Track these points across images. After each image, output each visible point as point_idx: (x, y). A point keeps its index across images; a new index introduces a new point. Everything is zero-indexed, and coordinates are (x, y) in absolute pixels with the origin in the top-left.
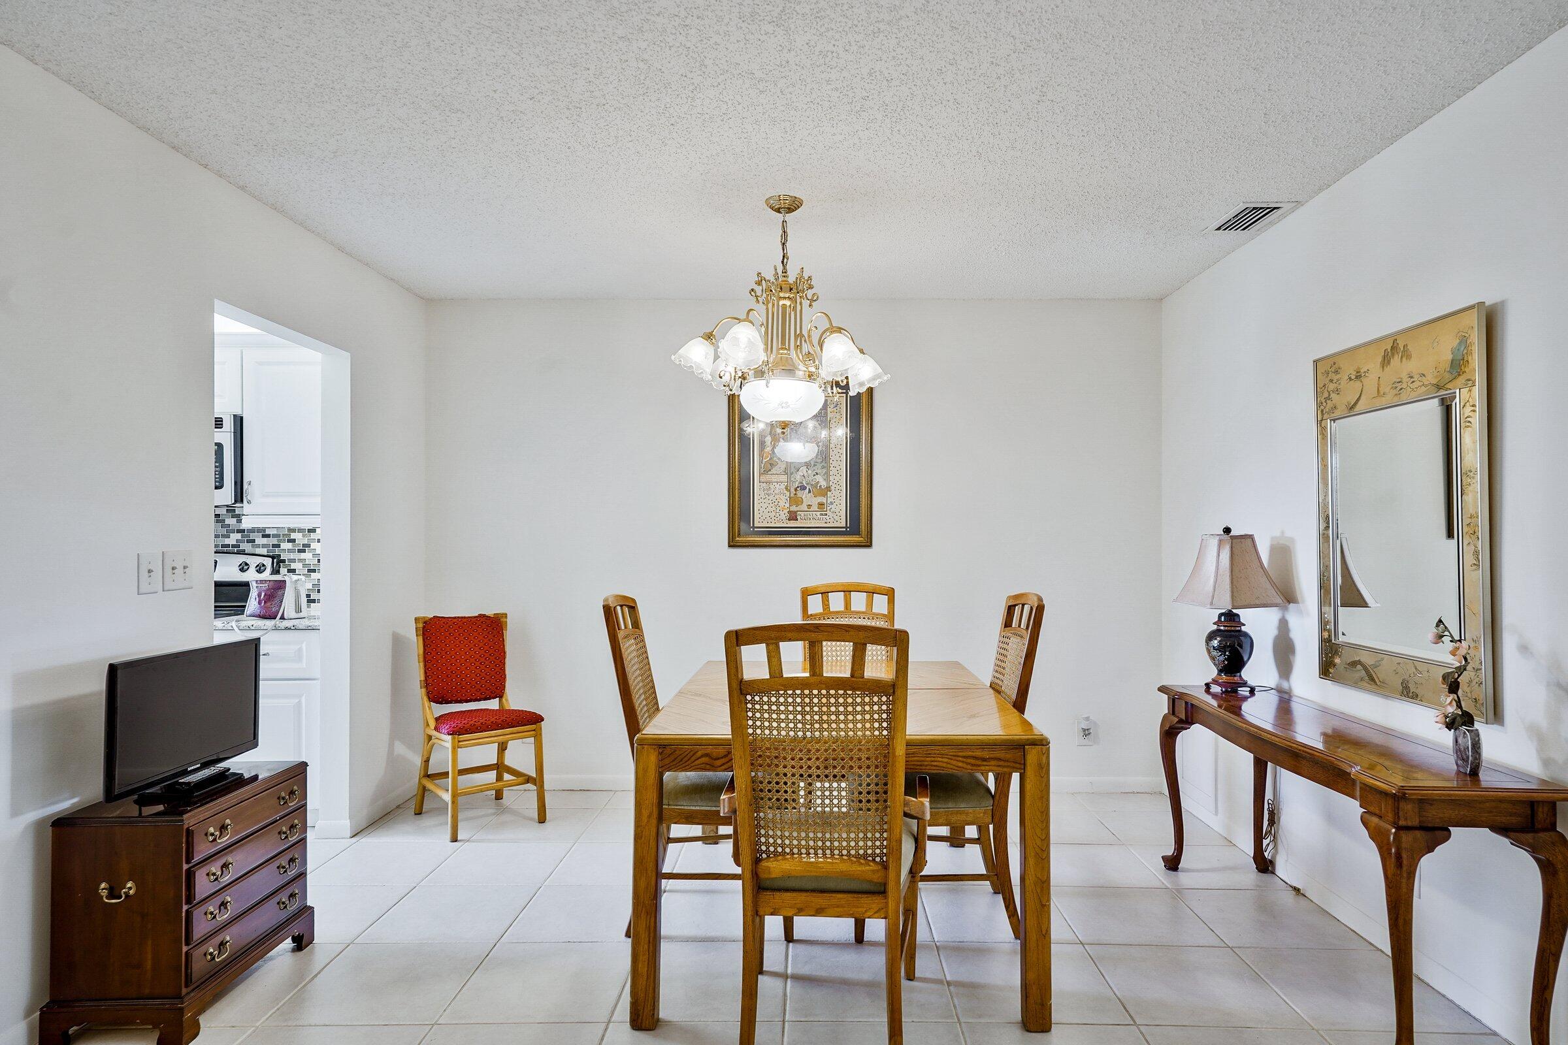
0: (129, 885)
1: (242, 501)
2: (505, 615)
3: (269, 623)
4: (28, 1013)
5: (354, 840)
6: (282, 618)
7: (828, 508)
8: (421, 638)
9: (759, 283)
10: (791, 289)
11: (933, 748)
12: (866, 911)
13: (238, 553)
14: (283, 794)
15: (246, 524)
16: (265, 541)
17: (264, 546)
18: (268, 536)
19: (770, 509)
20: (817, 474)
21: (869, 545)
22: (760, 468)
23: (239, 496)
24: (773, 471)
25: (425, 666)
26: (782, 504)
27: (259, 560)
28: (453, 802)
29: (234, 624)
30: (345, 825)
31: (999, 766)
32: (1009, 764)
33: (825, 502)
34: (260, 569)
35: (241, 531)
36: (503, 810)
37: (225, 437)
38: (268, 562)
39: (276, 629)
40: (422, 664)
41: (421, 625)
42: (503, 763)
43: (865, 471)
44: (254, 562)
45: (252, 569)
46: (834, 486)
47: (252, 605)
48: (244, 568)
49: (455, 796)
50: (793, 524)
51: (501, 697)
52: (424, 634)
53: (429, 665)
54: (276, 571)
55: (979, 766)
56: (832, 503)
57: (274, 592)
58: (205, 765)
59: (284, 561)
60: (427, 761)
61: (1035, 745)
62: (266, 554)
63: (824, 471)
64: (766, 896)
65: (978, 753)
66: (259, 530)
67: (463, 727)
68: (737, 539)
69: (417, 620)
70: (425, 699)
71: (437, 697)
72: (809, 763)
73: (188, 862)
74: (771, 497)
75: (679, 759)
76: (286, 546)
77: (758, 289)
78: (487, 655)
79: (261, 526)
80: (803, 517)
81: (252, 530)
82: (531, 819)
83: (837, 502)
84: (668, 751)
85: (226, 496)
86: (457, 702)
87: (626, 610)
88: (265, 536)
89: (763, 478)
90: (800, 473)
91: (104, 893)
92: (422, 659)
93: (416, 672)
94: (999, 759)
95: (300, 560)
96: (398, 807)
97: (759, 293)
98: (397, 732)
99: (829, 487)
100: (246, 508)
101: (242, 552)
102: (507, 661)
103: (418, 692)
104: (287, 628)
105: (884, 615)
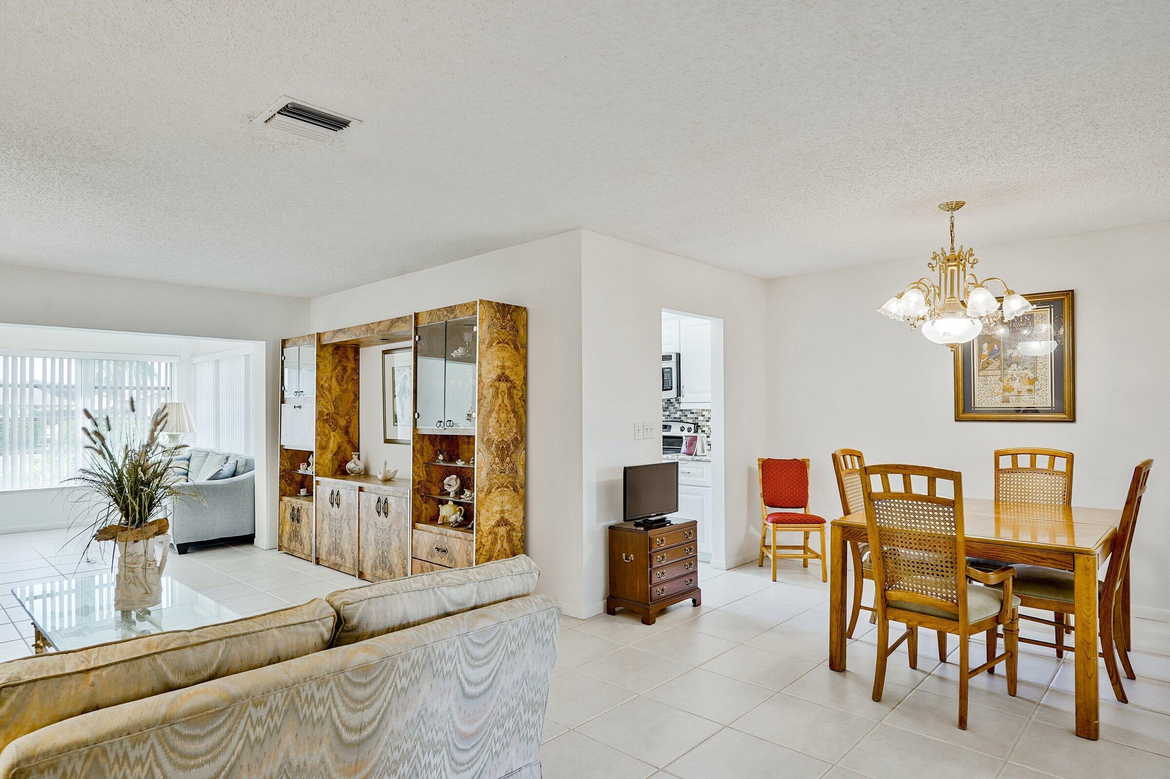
0: (632, 556)
1: (680, 396)
2: (808, 460)
3: (690, 457)
4: (604, 599)
5: (727, 571)
6: (696, 455)
7: (1036, 393)
8: (761, 470)
9: (934, 259)
10: (956, 260)
11: (1005, 547)
12: (947, 629)
13: (680, 422)
14: (686, 533)
15: (683, 407)
16: (691, 416)
17: (691, 418)
18: (693, 413)
19: (987, 395)
20: (1026, 368)
21: (1073, 420)
22: (979, 366)
23: (679, 394)
24: (990, 368)
25: (763, 485)
26: (997, 391)
27: (689, 425)
28: (774, 560)
29: (675, 457)
30: (722, 563)
31: (1054, 564)
32: (1062, 563)
33: (1033, 389)
34: (689, 430)
35: (681, 410)
36: (807, 573)
37: (672, 364)
38: (692, 426)
39: (693, 460)
40: (761, 484)
41: (761, 463)
42: (807, 546)
43: (1068, 365)
44: (686, 426)
45: (686, 430)
46: (1040, 376)
47: (684, 448)
48: (682, 429)
49: (774, 557)
50: (1005, 405)
51: (805, 507)
52: (762, 468)
53: (765, 485)
54: (696, 432)
55: (1039, 562)
56: (1039, 390)
57: (693, 441)
58: (657, 515)
59: (700, 426)
60: (764, 538)
61: (1082, 554)
62: (692, 422)
63: (1032, 366)
64: (890, 610)
65: (1038, 554)
66: (689, 410)
67: (779, 520)
68: (961, 416)
69: (759, 459)
70: (763, 503)
71: (770, 503)
72: (910, 541)
73: (650, 551)
74: (988, 386)
75: (853, 534)
76: (701, 418)
77: (934, 263)
78: (797, 482)
79: (690, 408)
80: (1014, 400)
81: (686, 410)
82: (819, 579)
83: (1044, 388)
84: (846, 530)
85: (672, 394)
86: (780, 507)
87: (856, 458)
88: (692, 413)
89: (982, 373)
90: (1012, 368)
91: (624, 558)
92: (761, 482)
93: (759, 489)
94: (1055, 560)
95: (707, 426)
96: (752, 562)
97: (934, 265)
98: (750, 521)
99: (1037, 378)
100: (682, 399)
101: (682, 421)
102: (810, 487)
103: (760, 500)
104: (697, 460)
105: (1062, 472)
